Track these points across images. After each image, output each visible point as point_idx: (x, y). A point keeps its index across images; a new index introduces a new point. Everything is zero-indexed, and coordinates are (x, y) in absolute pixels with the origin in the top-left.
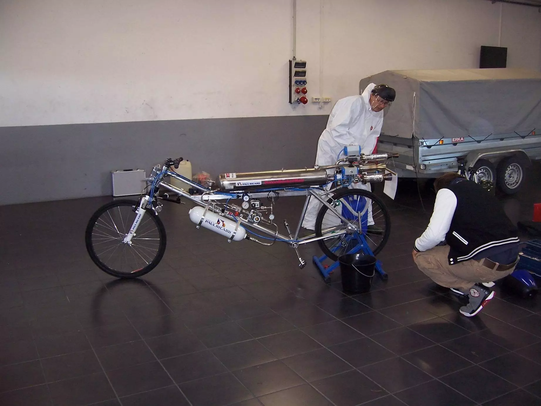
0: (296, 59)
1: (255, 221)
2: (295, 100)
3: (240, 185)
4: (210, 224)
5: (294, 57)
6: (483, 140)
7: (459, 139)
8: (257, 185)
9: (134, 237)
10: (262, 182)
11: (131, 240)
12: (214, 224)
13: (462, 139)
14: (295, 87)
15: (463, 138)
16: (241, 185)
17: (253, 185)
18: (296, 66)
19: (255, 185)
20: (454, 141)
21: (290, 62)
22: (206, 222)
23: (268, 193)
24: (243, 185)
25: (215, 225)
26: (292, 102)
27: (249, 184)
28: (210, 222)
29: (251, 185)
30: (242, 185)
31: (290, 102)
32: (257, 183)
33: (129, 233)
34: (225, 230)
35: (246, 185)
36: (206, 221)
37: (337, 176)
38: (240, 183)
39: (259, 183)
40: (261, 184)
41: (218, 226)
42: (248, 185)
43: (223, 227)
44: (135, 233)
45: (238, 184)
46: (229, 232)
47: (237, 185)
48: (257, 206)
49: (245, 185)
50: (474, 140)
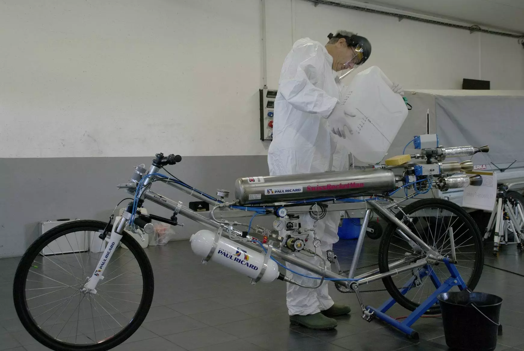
0: (267, 87)
1: (296, 248)
2: (268, 135)
3: (271, 194)
4: (225, 255)
5: (265, 86)
6: (507, 169)
7: (481, 167)
8: (297, 192)
9: (100, 281)
10: (303, 188)
11: (96, 288)
12: (232, 256)
13: (484, 167)
14: (268, 120)
15: (485, 165)
16: (272, 192)
17: (290, 192)
18: (268, 96)
19: (293, 192)
20: (476, 169)
21: (261, 92)
22: (219, 253)
23: (311, 206)
24: (276, 193)
25: (233, 258)
26: (265, 138)
27: (284, 191)
28: (225, 253)
29: (287, 193)
30: (274, 194)
31: (262, 139)
32: (297, 190)
33: (94, 276)
34: (249, 265)
35: (280, 193)
36: (220, 251)
37: (409, 178)
38: (271, 190)
39: (299, 190)
40: (301, 191)
41: (238, 259)
42: (282, 193)
43: (245, 261)
44: (103, 275)
45: (268, 191)
46: (255, 268)
47: (266, 194)
48: (295, 227)
49: (278, 193)
50: (497, 168)
